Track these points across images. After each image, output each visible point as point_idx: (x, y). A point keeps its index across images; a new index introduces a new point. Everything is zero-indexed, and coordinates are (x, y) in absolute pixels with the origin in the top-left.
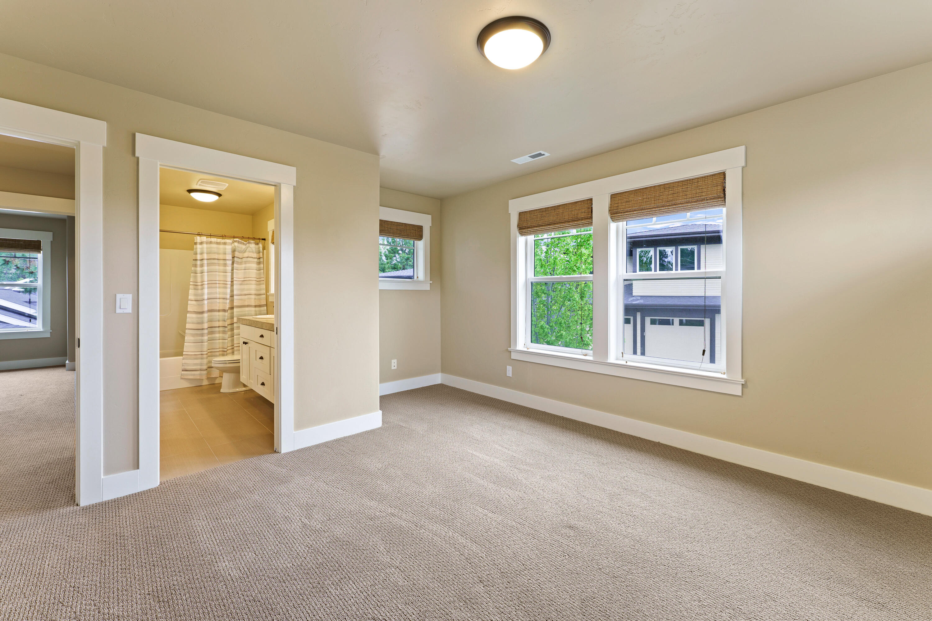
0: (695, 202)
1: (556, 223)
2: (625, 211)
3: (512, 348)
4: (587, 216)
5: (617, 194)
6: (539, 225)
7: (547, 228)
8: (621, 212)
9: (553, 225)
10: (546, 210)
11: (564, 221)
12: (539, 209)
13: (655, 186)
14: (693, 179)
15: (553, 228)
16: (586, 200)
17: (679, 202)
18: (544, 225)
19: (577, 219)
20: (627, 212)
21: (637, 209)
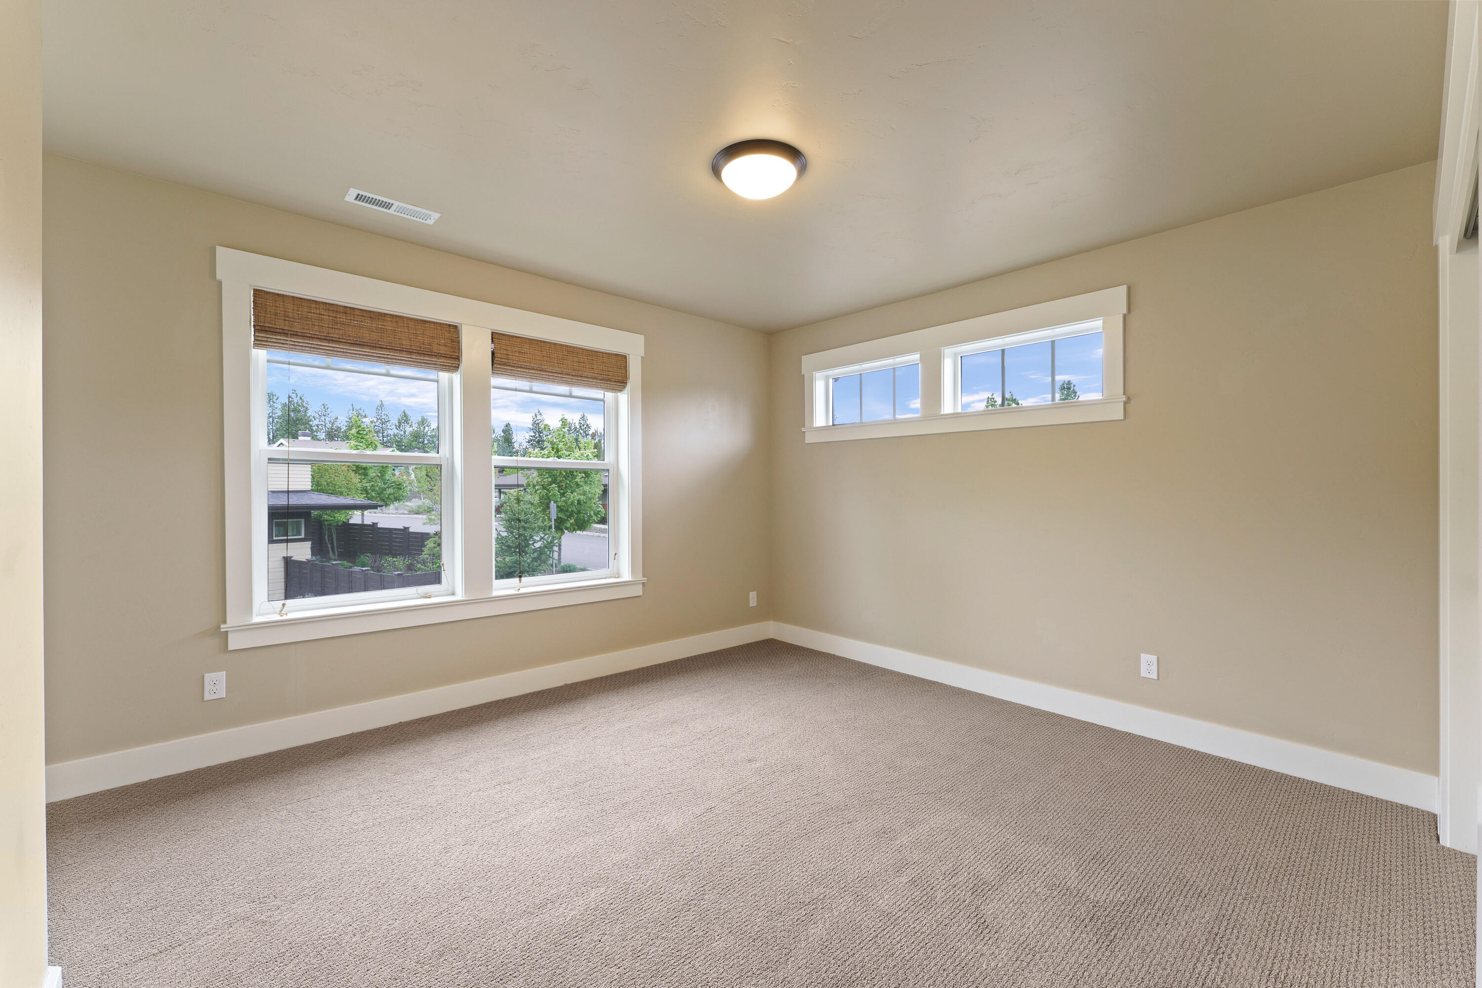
0: (601, 380)
1: (378, 347)
2: (519, 366)
3: (232, 620)
4: (453, 354)
5: (504, 335)
6: (328, 338)
7: (351, 350)
8: (512, 364)
9: (371, 349)
10: (348, 311)
11: (399, 349)
12: (326, 303)
13: (555, 344)
14: (597, 352)
15: (367, 354)
16: (446, 324)
17: (585, 374)
18: (345, 342)
19: (430, 353)
20: (521, 367)
21: (535, 368)
